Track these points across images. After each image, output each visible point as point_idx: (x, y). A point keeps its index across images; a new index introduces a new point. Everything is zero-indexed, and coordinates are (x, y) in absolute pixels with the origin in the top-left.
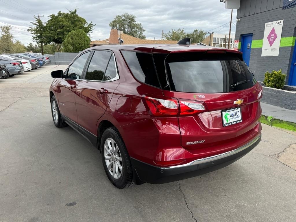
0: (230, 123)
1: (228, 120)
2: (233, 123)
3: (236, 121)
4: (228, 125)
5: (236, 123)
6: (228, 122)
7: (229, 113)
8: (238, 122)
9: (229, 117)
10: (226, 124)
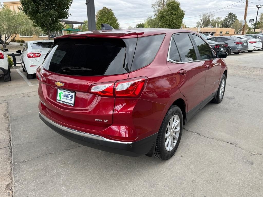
0: (61, 101)
1: (61, 97)
2: (63, 102)
3: (67, 103)
4: (59, 101)
5: (66, 104)
6: (61, 100)
7: (63, 92)
8: (68, 104)
9: (62, 95)
10: (58, 100)
